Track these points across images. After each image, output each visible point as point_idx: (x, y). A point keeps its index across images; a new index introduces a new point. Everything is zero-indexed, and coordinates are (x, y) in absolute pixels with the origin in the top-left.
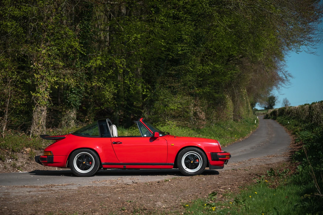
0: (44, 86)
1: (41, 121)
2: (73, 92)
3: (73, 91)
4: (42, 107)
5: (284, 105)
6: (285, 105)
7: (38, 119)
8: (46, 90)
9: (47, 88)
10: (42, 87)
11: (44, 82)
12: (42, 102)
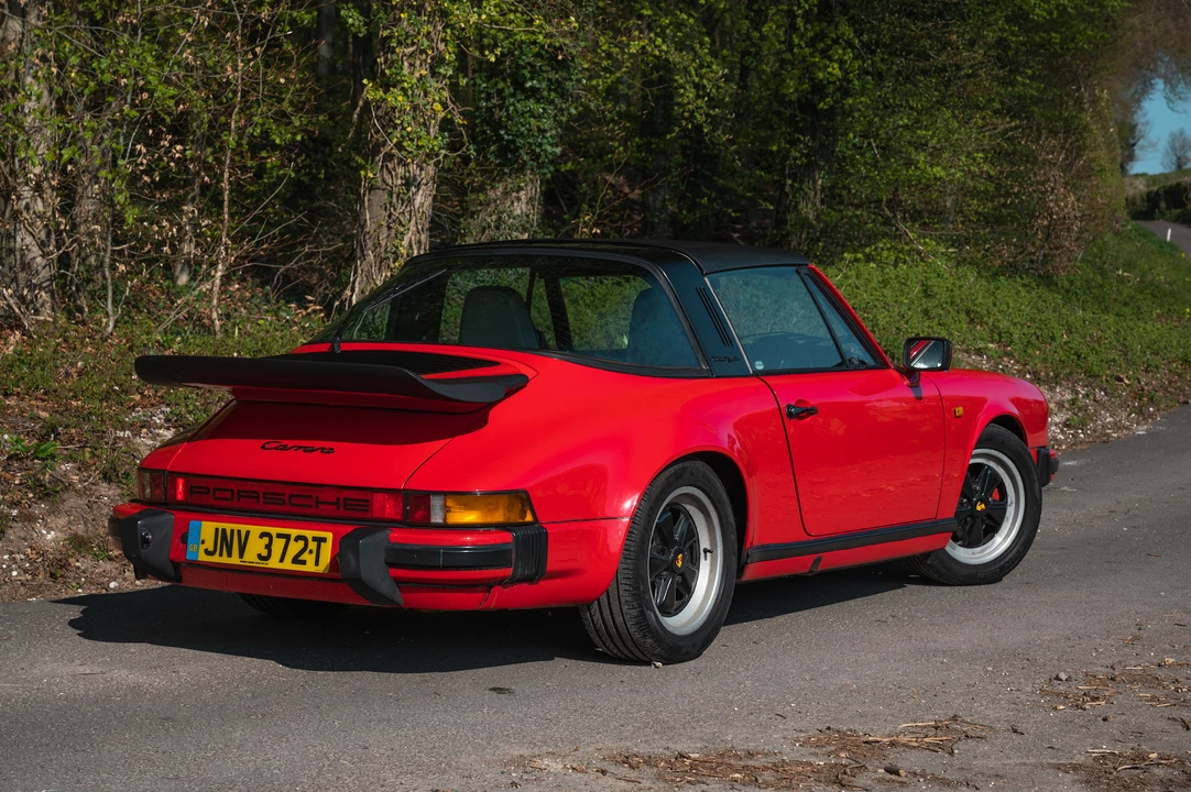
0: (423, 52)
1: (405, 243)
2: (529, 84)
3: (525, 81)
4: (413, 168)
5: (1174, 159)
6: (1179, 159)
7: (389, 228)
8: (434, 74)
9: (439, 60)
10: (411, 55)
11: (424, 30)
12: (412, 140)
